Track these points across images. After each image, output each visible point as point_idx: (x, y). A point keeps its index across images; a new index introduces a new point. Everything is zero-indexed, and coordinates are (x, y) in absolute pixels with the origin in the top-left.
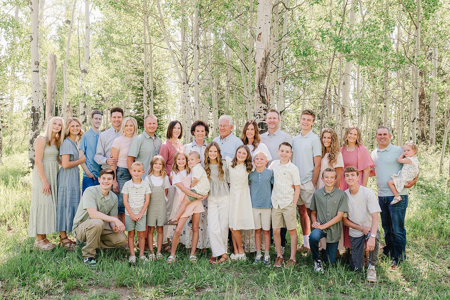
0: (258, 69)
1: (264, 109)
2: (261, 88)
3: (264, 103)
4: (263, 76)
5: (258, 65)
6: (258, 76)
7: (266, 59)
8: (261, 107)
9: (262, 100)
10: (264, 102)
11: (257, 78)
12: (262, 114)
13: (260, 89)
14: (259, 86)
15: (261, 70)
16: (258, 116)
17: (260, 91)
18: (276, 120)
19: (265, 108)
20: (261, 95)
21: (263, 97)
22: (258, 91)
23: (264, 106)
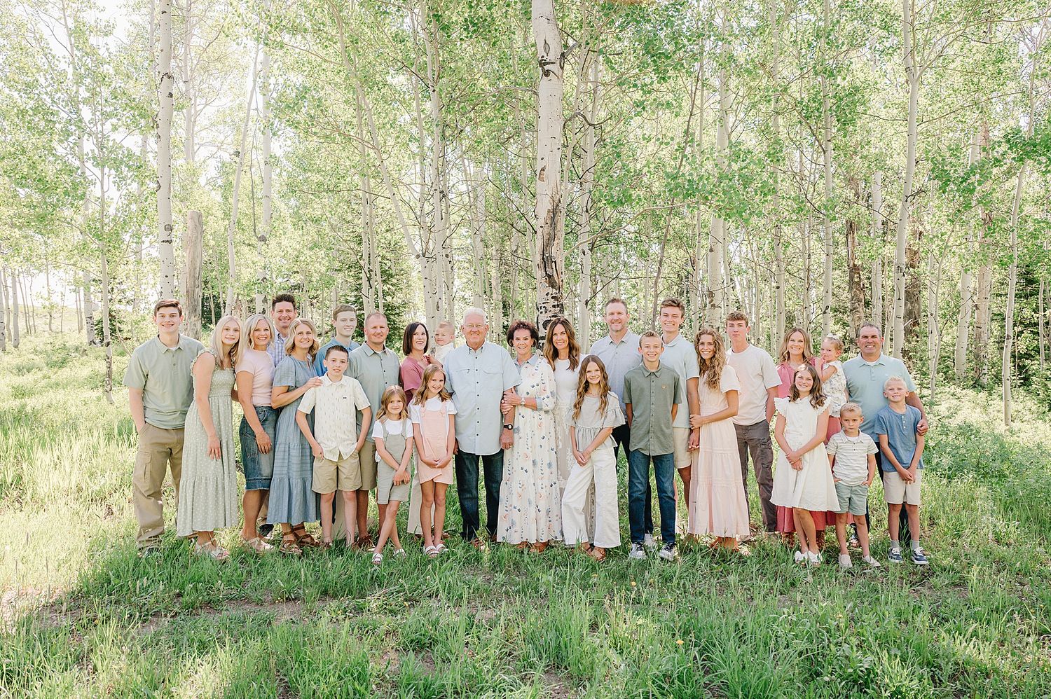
0: (541, 229)
1: (552, 298)
2: (547, 261)
3: (553, 287)
4: (550, 241)
5: (541, 222)
6: (541, 242)
7: (554, 212)
8: (547, 295)
9: (550, 282)
10: (552, 284)
11: (539, 243)
12: (549, 306)
13: (545, 262)
14: (543, 259)
15: (547, 230)
16: (543, 310)
17: (545, 267)
18: (623, 317)
19: (554, 295)
20: (546, 273)
21: (550, 276)
22: (542, 266)
23: (551, 290)
